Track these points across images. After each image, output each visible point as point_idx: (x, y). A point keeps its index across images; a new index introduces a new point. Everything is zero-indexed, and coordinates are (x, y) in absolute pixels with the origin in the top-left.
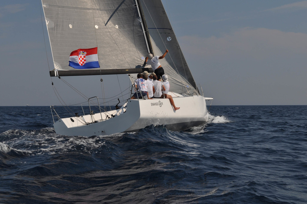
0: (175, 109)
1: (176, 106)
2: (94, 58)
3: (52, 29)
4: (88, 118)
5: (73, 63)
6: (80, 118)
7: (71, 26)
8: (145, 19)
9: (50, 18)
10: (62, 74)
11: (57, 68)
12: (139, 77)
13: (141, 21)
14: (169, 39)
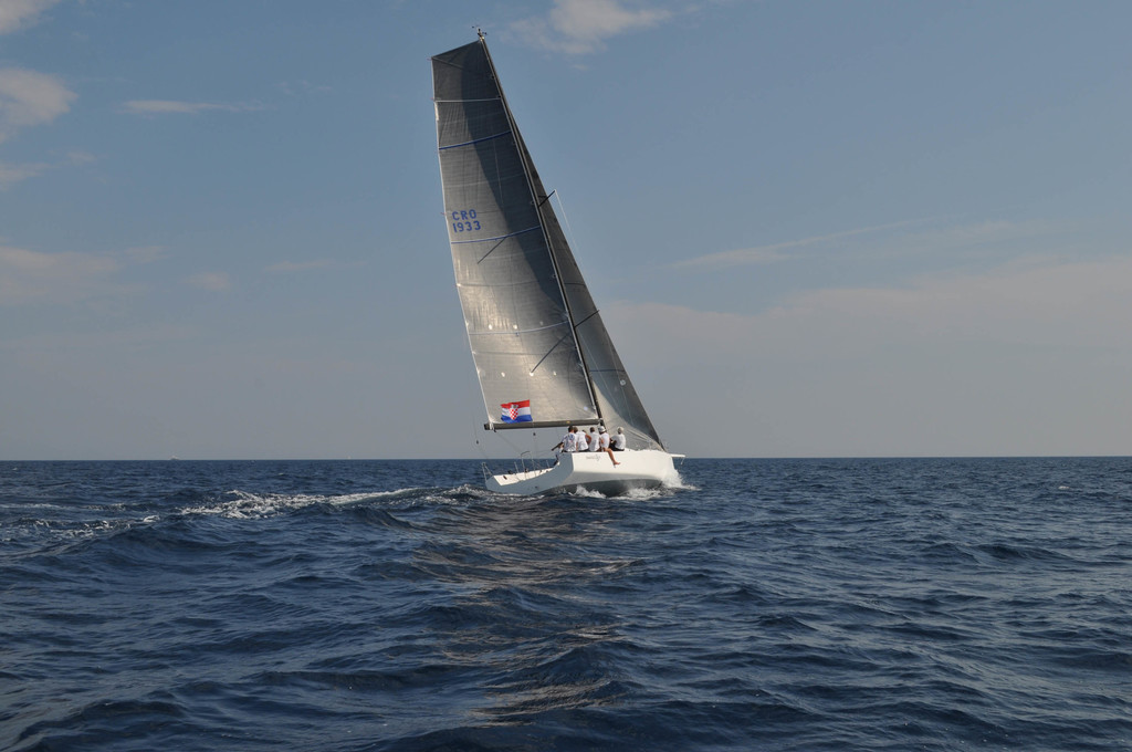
0: (615, 463)
1: (616, 460)
2: (526, 411)
3: (484, 378)
4: (522, 476)
5: (505, 418)
6: (513, 475)
7: (503, 375)
8: (587, 362)
9: (481, 367)
10: (497, 427)
11: (492, 421)
12: (570, 430)
13: (582, 365)
14: (623, 383)
